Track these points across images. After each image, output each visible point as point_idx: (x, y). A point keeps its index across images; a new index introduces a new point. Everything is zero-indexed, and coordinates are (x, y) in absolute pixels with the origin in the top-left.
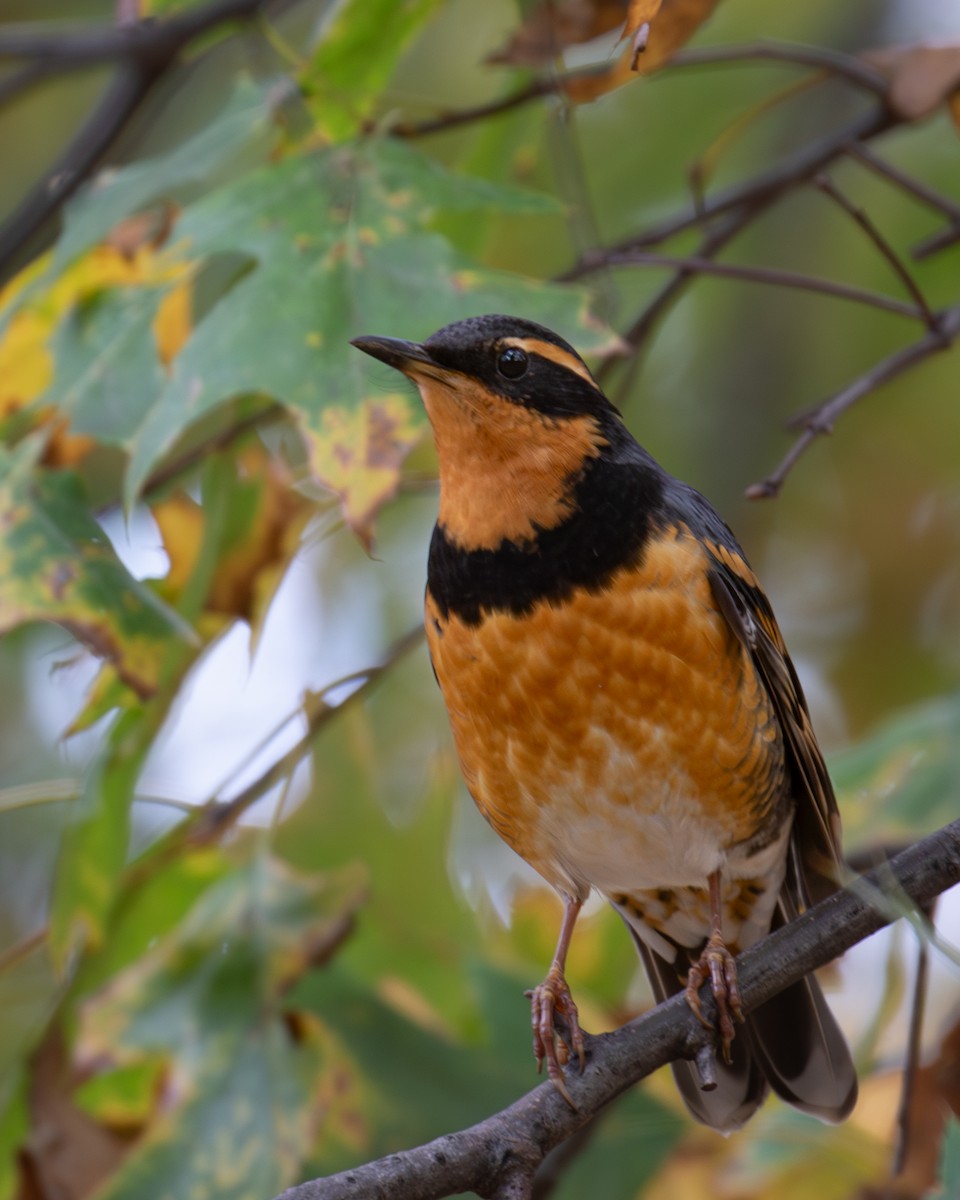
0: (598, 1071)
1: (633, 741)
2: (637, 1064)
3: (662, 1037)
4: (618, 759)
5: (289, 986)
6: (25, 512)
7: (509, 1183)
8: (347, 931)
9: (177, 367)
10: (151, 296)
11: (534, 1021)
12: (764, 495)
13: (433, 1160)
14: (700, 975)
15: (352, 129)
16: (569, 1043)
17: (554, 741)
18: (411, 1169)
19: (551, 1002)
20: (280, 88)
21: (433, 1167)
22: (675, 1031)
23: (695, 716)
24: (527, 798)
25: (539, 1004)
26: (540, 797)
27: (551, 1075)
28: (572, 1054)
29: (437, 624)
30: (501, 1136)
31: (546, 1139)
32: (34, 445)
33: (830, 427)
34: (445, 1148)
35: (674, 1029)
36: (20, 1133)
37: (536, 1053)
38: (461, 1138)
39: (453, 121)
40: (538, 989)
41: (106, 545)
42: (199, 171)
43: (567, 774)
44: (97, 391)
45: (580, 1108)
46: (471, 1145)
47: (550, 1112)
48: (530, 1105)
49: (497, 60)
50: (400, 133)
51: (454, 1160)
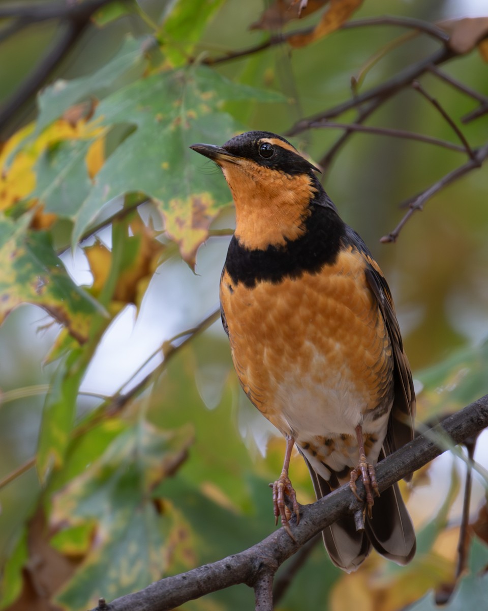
0: (305, 523)
1: (325, 349)
2: (325, 520)
3: (337, 506)
4: (318, 359)
5: (156, 485)
6: (22, 252)
7: (262, 579)
8: (184, 458)
9: (97, 179)
10: (84, 144)
11: (274, 497)
12: (390, 241)
13: (225, 568)
14: (356, 474)
15: (184, 61)
16: (291, 509)
17: (287, 348)
18: (214, 573)
19: (283, 488)
20: (147, 41)
21: (225, 572)
22: (344, 503)
23: (355, 338)
24: (272, 379)
25: (277, 489)
26: (279, 378)
27: (283, 524)
28: (293, 515)
29: (230, 287)
30: (258, 556)
31: (280, 557)
32: (27, 219)
33: (421, 207)
34: (230, 562)
35: (343, 502)
36: (22, 560)
37: (275, 514)
38: (238, 557)
39: (233, 57)
40: (276, 482)
41: (63, 268)
42: (107, 83)
43: (292, 365)
44: (58, 191)
45: (297, 541)
46: (243, 560)
47: (282, 544)
48: (272, 540)
49: (255, 27)
50: (207, 63)
51: (235, 568)
